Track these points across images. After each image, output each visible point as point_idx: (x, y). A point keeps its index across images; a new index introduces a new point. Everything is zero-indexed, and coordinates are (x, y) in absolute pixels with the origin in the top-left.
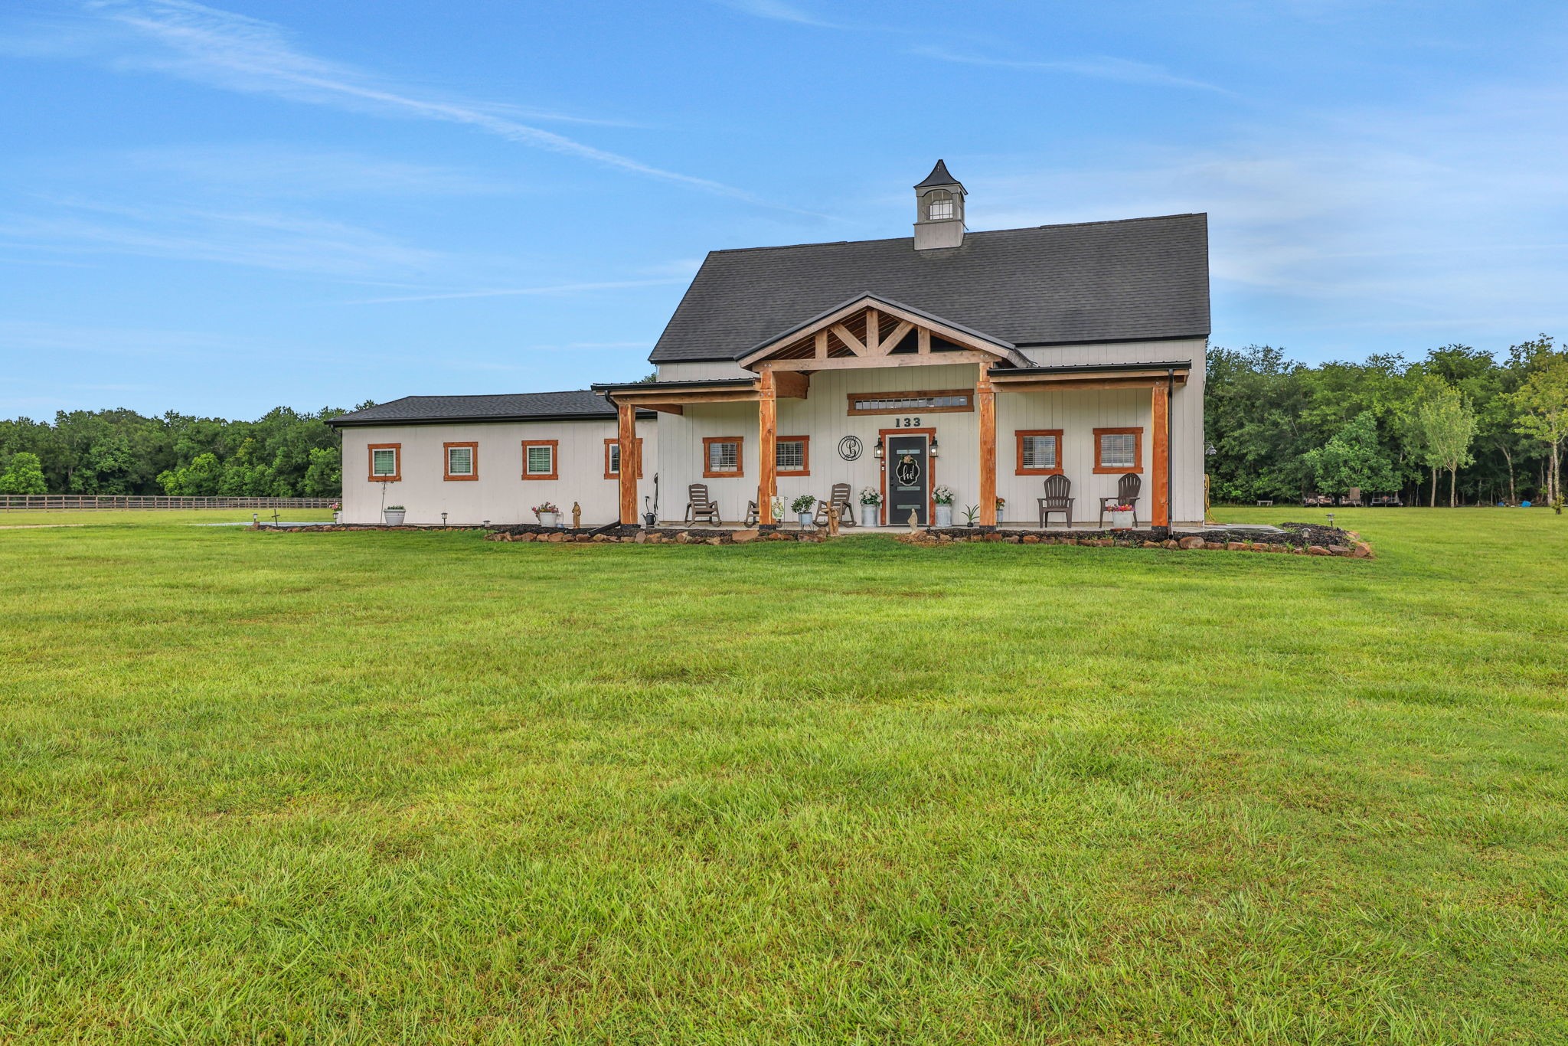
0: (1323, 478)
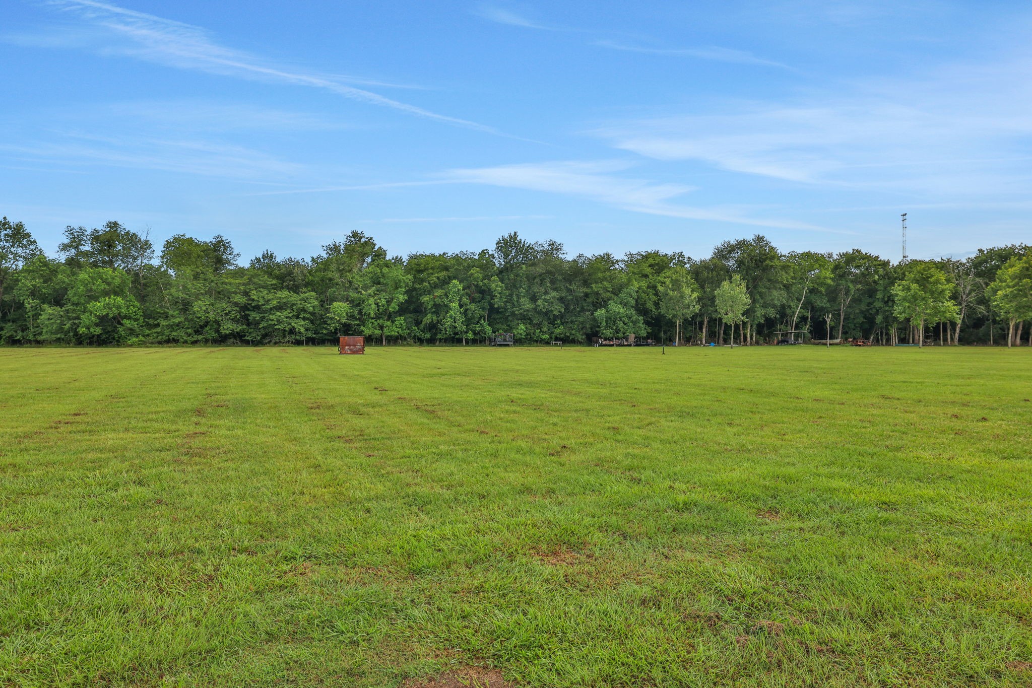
0: (607, 326)
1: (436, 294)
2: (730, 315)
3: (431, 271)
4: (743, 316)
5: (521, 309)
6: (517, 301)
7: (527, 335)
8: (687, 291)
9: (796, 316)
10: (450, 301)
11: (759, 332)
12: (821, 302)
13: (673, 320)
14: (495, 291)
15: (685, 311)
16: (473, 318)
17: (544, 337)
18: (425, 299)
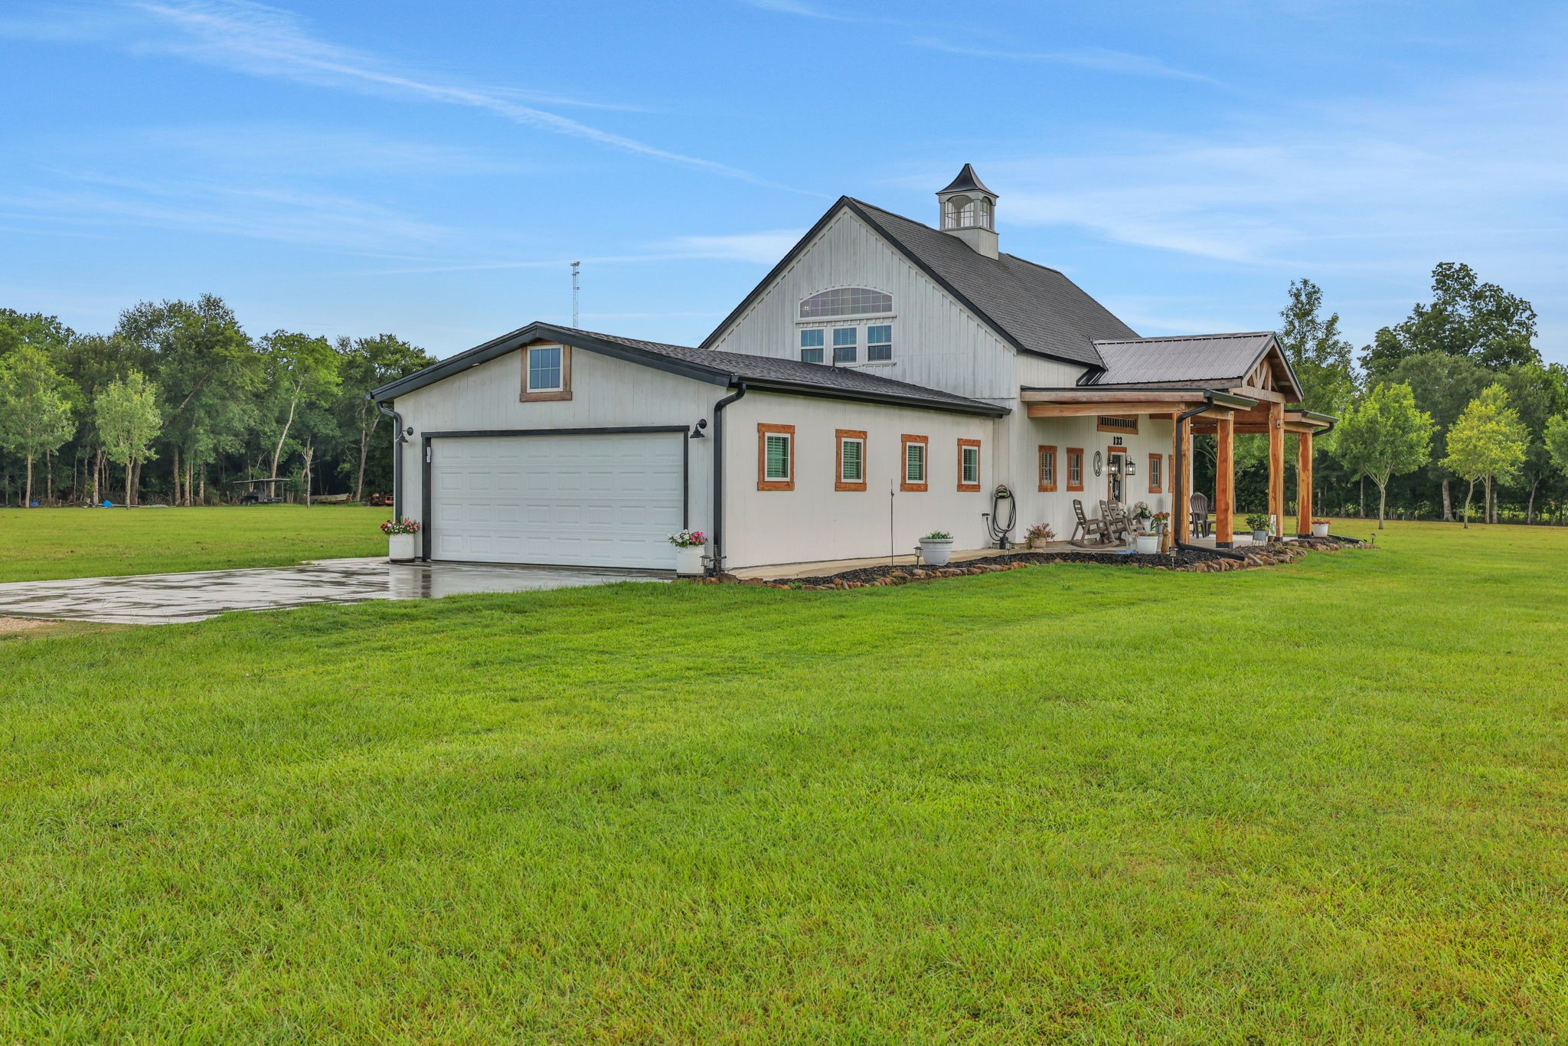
2: (124, 447)
4: (149, 449)
8: (47, 397)
9: (278, 451)
11: (214, 481)
12: (328, 428)
13: (19, 455)
15: (45, 437)
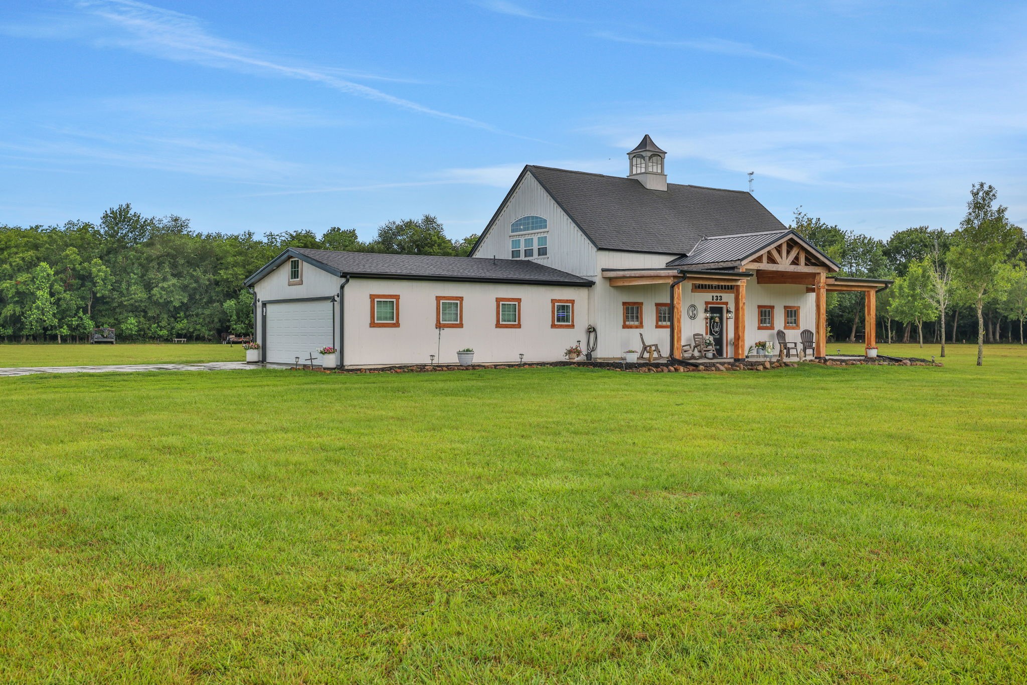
1: (19, 279)
3: (15, 250)
5: (132, 299)
6: (127, 289)
7: (140, 330)
10: (38, 289)
14: (97, 276)
16: (69, 309)
17: (161, 333)
18: (4, 285)
